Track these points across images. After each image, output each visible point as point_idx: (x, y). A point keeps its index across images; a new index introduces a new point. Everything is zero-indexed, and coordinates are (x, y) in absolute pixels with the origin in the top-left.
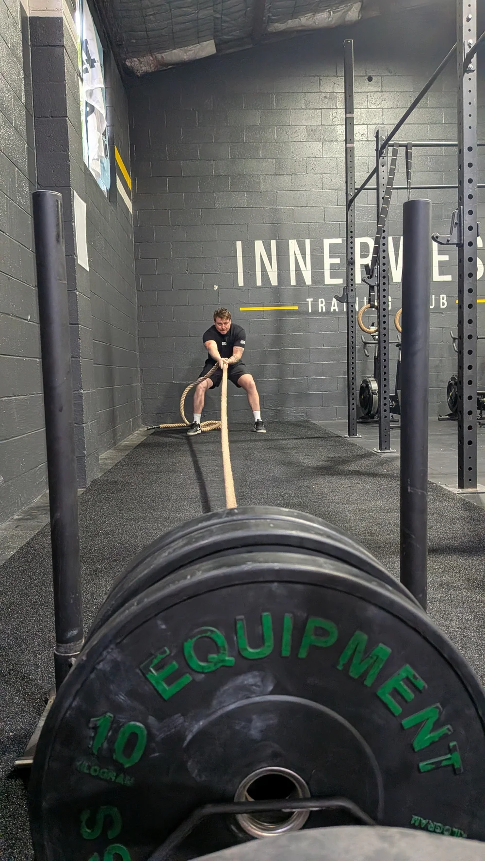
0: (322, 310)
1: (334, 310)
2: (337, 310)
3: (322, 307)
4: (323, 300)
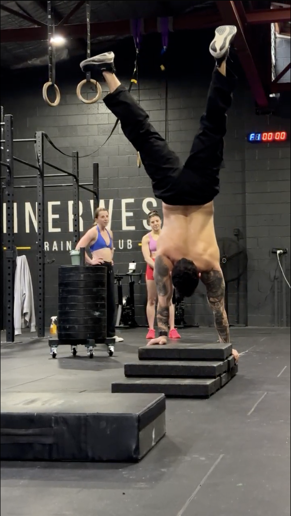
0: (47, 249)
1: (55, 250)
2: (57, 250)
3: (47, 248)
4: (47, 243)
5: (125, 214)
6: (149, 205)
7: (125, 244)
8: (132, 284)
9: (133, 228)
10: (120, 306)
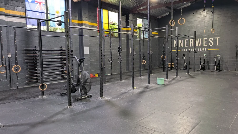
4: (184, 49)
5: (204, 42)
6: (211, 39)
7: (204, 49)
8: (204, 60)
9: (206, 45)
10: (201, 65)
